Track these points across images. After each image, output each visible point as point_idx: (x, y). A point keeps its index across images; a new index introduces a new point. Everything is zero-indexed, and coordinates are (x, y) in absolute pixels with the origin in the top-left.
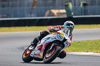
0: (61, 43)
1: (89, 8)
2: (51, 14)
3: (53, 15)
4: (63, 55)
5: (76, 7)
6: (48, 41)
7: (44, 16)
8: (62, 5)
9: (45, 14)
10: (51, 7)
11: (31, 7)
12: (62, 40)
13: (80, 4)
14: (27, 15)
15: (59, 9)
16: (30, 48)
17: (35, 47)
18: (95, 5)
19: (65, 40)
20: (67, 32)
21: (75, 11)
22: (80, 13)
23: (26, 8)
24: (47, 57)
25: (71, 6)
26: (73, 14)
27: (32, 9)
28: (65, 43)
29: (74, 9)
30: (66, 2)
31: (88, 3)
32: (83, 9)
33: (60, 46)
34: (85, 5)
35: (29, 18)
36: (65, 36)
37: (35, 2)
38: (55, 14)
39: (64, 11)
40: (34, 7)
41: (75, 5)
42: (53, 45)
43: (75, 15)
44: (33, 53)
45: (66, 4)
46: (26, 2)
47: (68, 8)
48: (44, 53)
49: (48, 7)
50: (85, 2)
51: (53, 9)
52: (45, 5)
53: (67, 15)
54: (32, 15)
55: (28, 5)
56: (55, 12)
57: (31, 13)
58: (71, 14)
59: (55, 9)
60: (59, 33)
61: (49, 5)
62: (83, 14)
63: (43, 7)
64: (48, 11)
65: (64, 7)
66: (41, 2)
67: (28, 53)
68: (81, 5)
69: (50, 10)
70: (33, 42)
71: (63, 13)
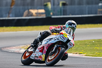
0: (65, 44)
1: (68, 7)
2: (30, 14)
3: (32, 15)
4: (64, 57)
5: (55, 6)
6: (50, 42)
7: (22, 16)
8: (41, 5)
9: (23, 14)
10: (30, 7)
11: (9, 7)
12: (65, 41)
13: (59, 4)
14: (5, 15)
15: (38, 9)
16: (30, 50)
17: (35, 49)
18: (74, 4)
19: (68, 41)
20: (70, 32)
21: (54, 11)
22: (60, 13)
23: (4, 8)
24: (49, 59)
25: (50, 5)
26: (51, 14)
27: (10, 9)
28: (68, 44)
29: (53, 9)
30: (45, 2)
31: (67, 3)
32: (62, 9)
33: (64, 47)
34: (64, 4)
35: (7, 18)
36: (69, 37)
37: (13, 2)
38: (34, 14)
39: (42, 11)
40: (12, 7)
41: (54, 4)
42: (56, 46)
43: (54, 15)
44: (33, 55)
45: (45, 4)
46: (4, 2)
47: (47, 8)
48: (46, 55)
49: (26, 7)
50: (64, 2)
51: (31, 9)
52: (24, 5)
53: (46, 15)
54: (10, 15)
55: (6, 5)
56: (34, 12)
57: (9, 13)
58: (49, 14)
59: (34, 9)
60: (62, 34)
61: (28, 5)
62: (62, 14)
63: (21, 7)
64: (26, 11)
65: (43, 7)
66: (19, 2)
67: (27, 55)
68: (61, 5)
69: (28, 10)
70: (33, 43)
71: (42, 13)
